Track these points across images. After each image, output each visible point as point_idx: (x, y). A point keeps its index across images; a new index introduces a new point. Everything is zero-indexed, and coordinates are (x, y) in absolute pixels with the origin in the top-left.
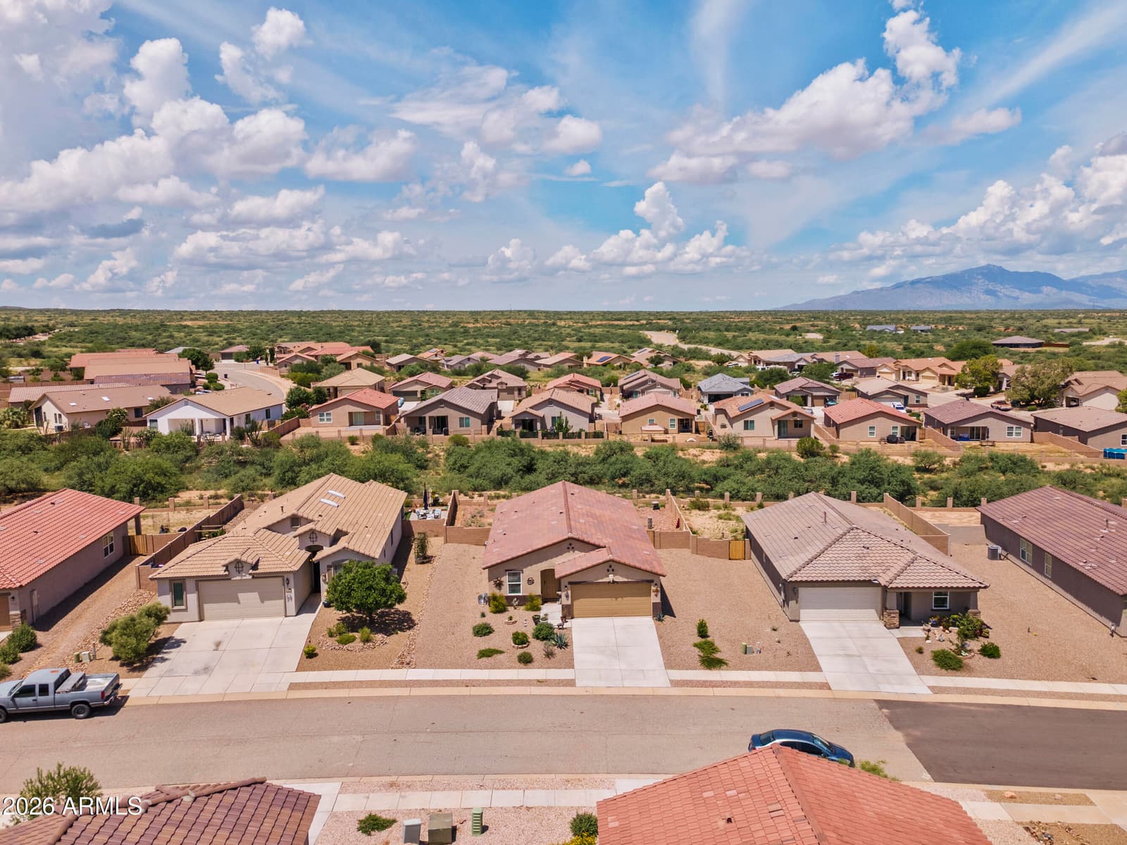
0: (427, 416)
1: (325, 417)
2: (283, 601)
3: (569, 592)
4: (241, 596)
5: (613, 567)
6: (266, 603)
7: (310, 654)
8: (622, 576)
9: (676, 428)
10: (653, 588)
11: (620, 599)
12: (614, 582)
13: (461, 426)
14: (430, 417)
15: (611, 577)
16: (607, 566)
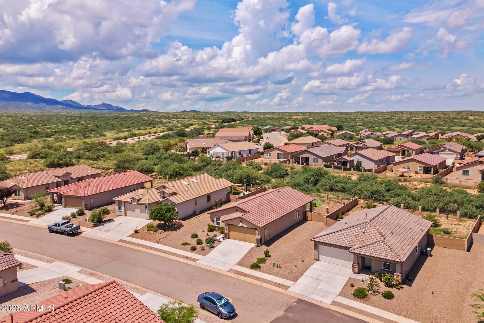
0: (301, 156)
1: (269, 155)
2: (145, 214)
3: (227, 228)
4: (136, 210)
5: (242, 220)
6: (142, 213)
7: (137, 232)
8: (246, 225)
9: (422, 171)
10: (257, 232)
11: (246, 234)
12: (242, 227)
13: (314, 162)
14: (302, 157)
15: (241, 225)
16: (240, 219)
